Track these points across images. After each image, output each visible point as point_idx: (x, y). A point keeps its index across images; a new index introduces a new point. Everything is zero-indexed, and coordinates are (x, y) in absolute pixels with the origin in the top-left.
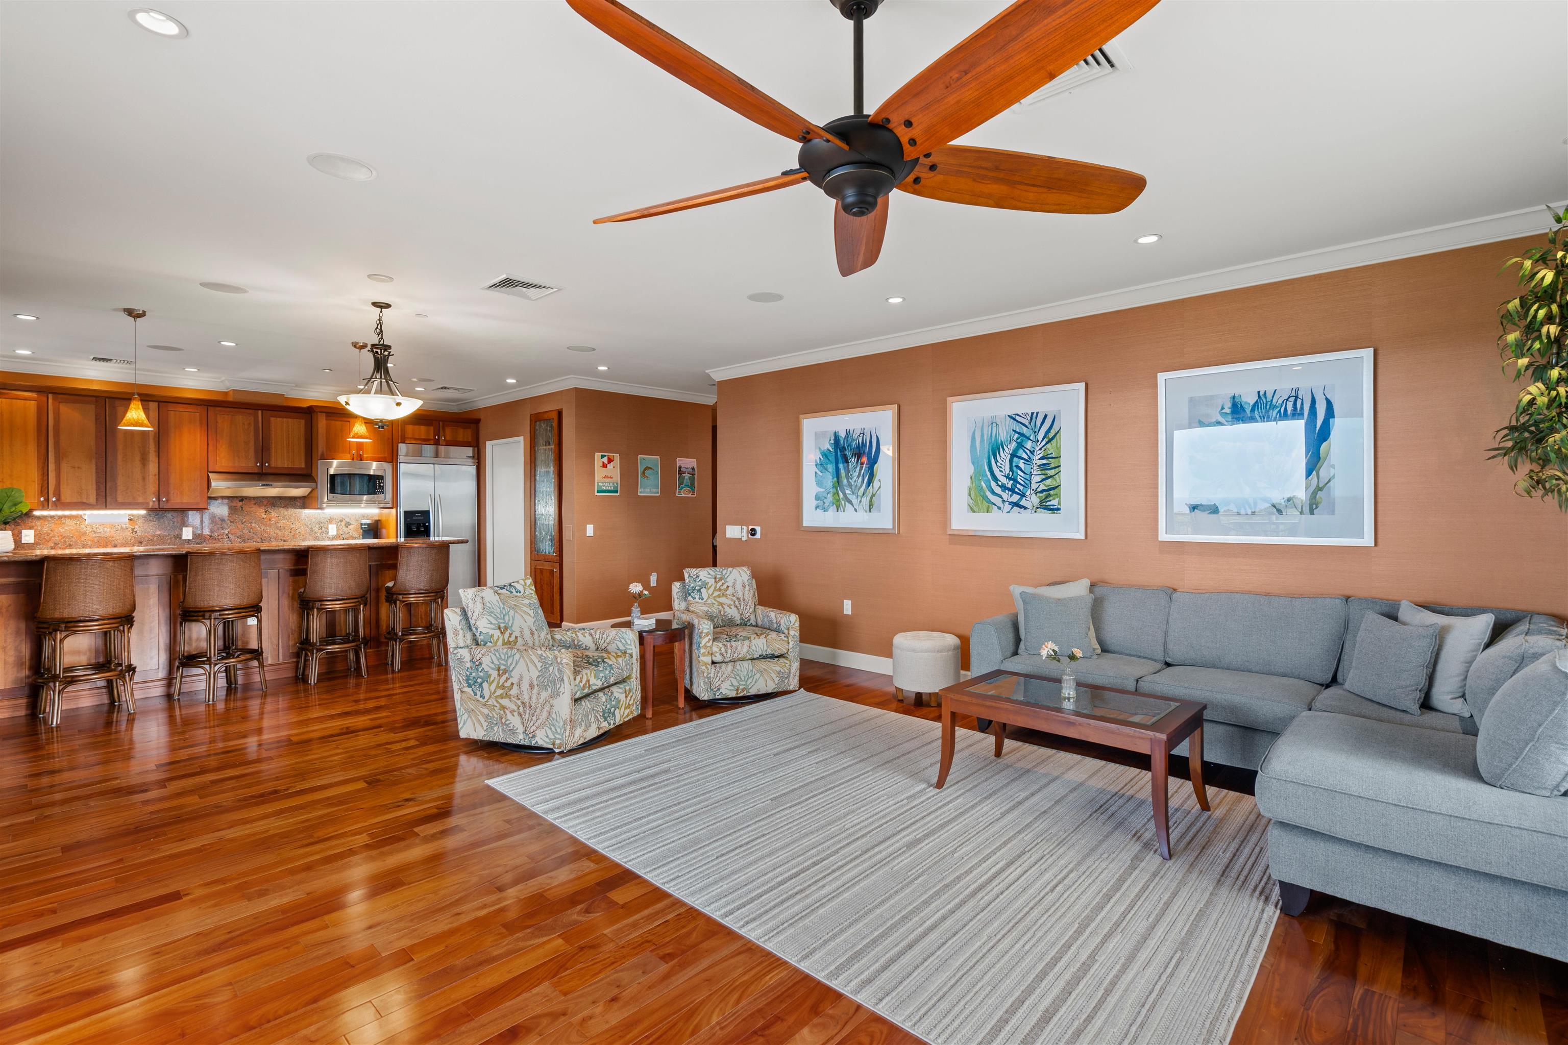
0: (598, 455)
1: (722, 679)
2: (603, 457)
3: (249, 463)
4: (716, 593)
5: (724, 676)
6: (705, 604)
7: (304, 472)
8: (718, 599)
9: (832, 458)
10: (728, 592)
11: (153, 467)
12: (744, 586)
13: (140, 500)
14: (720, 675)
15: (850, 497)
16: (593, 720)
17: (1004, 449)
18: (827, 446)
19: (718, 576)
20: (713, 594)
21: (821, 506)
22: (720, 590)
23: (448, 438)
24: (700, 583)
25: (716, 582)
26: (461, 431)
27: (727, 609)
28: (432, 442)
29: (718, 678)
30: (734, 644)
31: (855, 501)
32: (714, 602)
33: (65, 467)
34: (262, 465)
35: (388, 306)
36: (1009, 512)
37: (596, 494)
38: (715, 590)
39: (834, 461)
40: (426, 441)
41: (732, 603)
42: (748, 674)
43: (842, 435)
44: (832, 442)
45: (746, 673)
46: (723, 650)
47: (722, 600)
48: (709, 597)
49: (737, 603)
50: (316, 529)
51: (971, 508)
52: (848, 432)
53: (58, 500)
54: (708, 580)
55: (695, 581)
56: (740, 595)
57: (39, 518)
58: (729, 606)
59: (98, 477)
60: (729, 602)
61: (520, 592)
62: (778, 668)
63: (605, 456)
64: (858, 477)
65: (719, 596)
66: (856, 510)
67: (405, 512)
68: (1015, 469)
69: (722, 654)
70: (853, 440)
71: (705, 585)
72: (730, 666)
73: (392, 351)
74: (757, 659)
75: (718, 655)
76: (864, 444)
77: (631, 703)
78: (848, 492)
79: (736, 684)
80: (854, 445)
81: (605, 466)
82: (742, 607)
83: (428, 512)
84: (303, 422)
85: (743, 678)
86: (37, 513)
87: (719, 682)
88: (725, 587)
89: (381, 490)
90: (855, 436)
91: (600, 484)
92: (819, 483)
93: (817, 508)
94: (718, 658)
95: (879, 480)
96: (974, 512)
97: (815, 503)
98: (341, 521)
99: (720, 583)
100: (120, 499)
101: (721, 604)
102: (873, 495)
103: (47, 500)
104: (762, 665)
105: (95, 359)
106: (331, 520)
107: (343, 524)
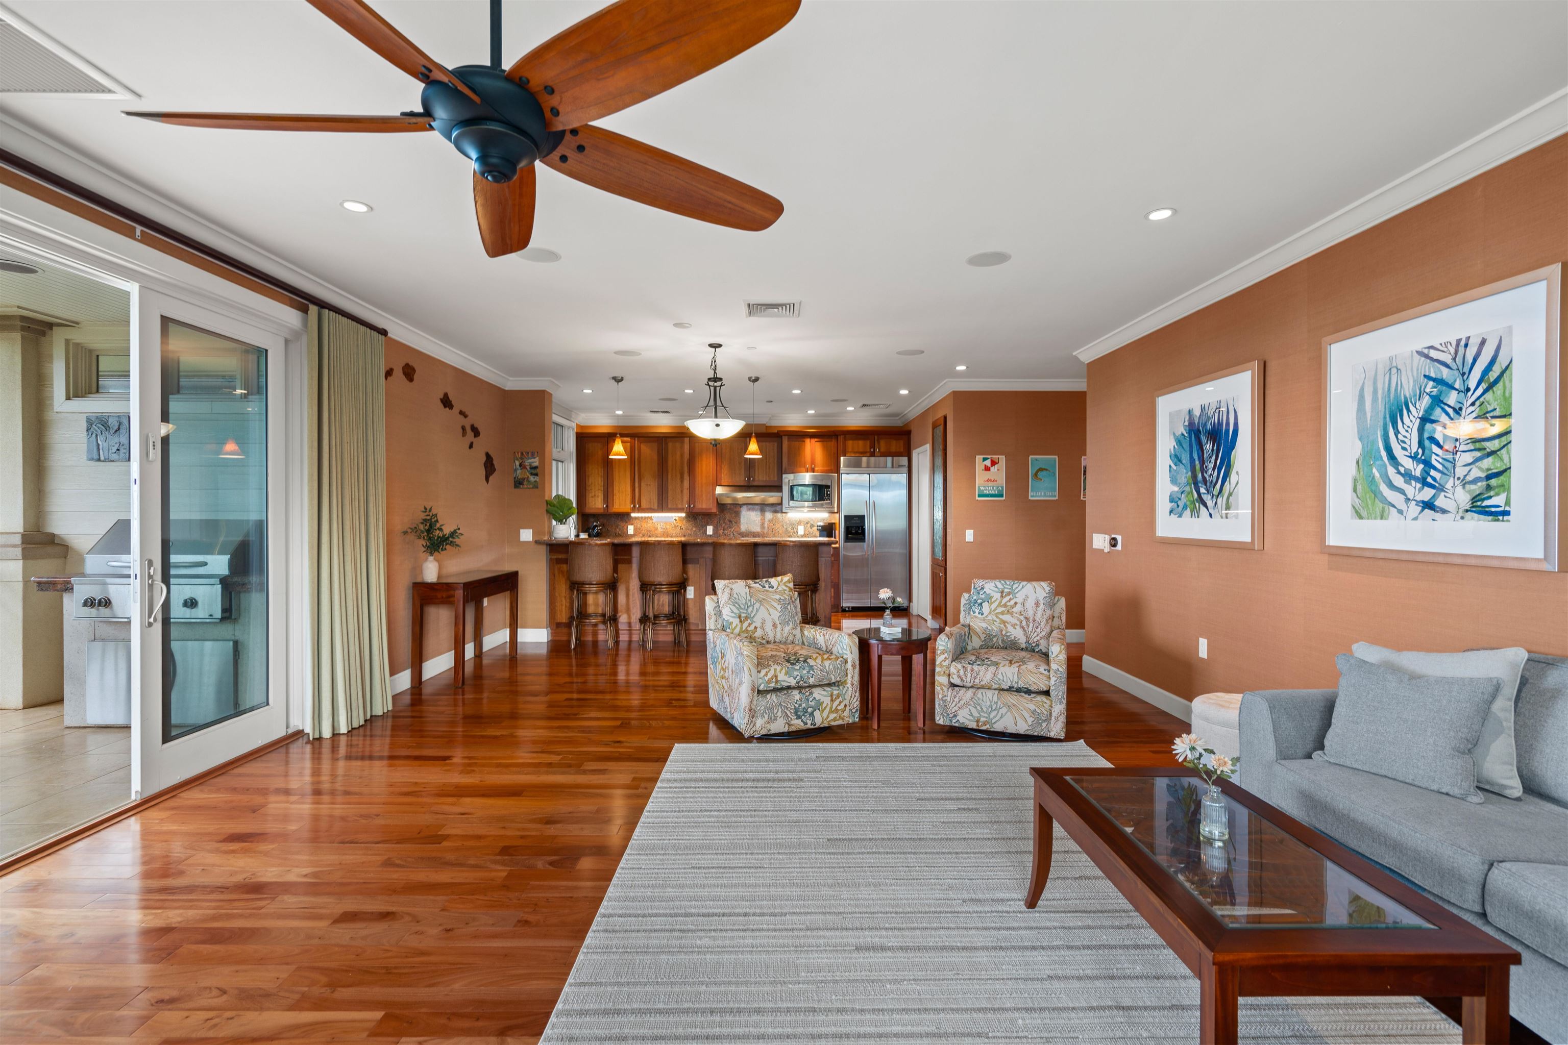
0: (979, 458)
1: (959, 705)
2: (985, 459)
3: (741, 480)
4: (1000, 610)
5: (962, 702)
6: (984, 620)
7: (776, 484)
8: (1001, 617)
9: (1186, 445)
10: (1015, 610)
11: (686, 484)
12: (1037, 604)
13: (680, 506)
14: (957, 700)
15: (1205, 497)
16: (779, 714)
17: (1409, 411)
18: (1181, 430)
19: (1006, 590)
20: (996, 609)
21: (1176, 510)
22: (1005, 605)
23: (882, 450)
24: (983, 596)
25: (1002, 596)
26: (894, 442)
27: (1010, 628)
28: (868, 454)
29: (954, 704)
30: (976, 667)
31: (1210, 503)
32: (995, 618)
33: (643, 485)
34: (749, 479)
35: (720, 346)
36: (1416, 519)
37: (977, 498)
38: (999, 605)
39: (1188, 449)
40: (863, 454)
41: (1018, 623)
42: (991, 706)
43: (1197, 412)
44: (1187, 423)
45: (989, 703)
46: (962, 672)
47: (1006, 617)
48: (990, 613)
49: (1024, 623)
50: (789, 529)
51: (1357, 512)
52: (1203, 409)
53: (640, 506)
54: (993, 594)
55: (979, 593)
56: (1030, 614)
57: (636, 518)
58: (1014, 626)
59: (658, 491)
60: (1014, 621)
61: (773, 588)
62: (1032, 707)
63: (988, 458)
64: (1214, 469)
65: (1003, 613)
66: (1211, 516)
67: (846, 517)
68: (1427, 443)
69: (960, 677)
70: (1209, 418)
71: (988, 599)
72: (970, 693)
73: (724, 382)
74: (1007, 690)
75: (955, 677)
76: (1220, 424)
77: (839, 708)
78: (1203, 490)
79: (976, 714)
80: (1209, 427)
81: (987, 469)
82: (1030, 629)
83: (864, 516)
84: (776, 444)
85: (985, 709)
86: (633, 515)
87: (956, 708)
88: (1012, 603)
89: (829, 497)
90: (1211, 413)
91: (982, 488)
92: (1174, 481)
93: (1171, 512)
94: (956, 680)
95: (1237, 473)
96: (1361, 518)
97: (1169, 506)
98: (807, 523)
99: (1007, 598)
100: (669, 506)
101: (1004, 622)
102: (1230, 494)
103: (634, 506)
104: (1012, 699)
105: (651, 411)
106: (800, 523)
107: (809, 525)
